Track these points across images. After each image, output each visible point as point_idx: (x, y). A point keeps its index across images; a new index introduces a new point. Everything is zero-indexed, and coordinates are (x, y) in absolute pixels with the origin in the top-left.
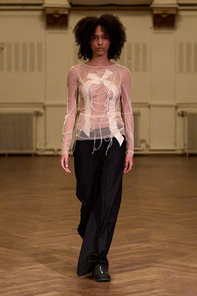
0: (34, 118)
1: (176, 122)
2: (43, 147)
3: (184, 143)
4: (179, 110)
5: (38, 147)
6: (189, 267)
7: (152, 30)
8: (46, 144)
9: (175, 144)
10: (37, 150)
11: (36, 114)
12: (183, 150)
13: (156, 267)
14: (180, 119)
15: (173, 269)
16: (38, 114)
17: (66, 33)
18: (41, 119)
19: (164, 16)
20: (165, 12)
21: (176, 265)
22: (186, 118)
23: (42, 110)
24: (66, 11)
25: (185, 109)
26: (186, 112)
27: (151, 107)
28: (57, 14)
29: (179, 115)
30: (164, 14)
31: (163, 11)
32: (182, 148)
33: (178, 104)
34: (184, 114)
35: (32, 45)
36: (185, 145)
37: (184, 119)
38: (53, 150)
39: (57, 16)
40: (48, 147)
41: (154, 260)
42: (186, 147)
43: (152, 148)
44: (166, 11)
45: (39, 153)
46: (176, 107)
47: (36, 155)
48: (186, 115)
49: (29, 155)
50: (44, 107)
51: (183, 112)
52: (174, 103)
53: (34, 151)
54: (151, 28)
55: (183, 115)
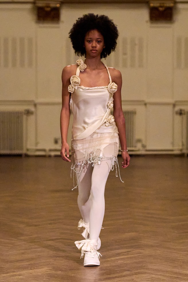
0: (25, 117)
1: (173, 121)
2: (34, 147)
3: (182, 142)
4: (177, 108)
5: (29, 147)
6: (180, 274)
7: (149, 24)
8: (37, 144)
9: (173, 144)
10: (28, 150)
11: (26, 112)
12: (181, 150)
13: (145, 273)
14: (178, 118)
15: (163, 276)
16: (28, 113)
17: (58, 27)
18: (32, 118)
19: (161, 9)
20: (162, 5)
21: (167, 271)
22: (185, 117)
23: (32, 109)
24: (58, 4)
25: (183, 108)
26: (184, 110)
27: (148, 106)
28: (48, 7)
29: (177, 113)
30: (161, 7)
31: (160, 4)
32: (180, 148)
33: (176, 102)
34: (183, 112)
35: (22, 40)
36: (183, 145)
37: (182, 118)
38: (44, 150)
39: (48, 9)
40: (40, 147)
41: (144, 266)
42: (185, 147)
43: (148, 148)
44: (163, 3)
45: (29, 153)
46: (174, 105)
47: (27, 156)
48: (184, 114)
49: (19, 156)
50: (35, 105)
51: (181, 110)
52: (171, 101)
53: (24, 152)
54: (147, 22)
55: (181, 113)
